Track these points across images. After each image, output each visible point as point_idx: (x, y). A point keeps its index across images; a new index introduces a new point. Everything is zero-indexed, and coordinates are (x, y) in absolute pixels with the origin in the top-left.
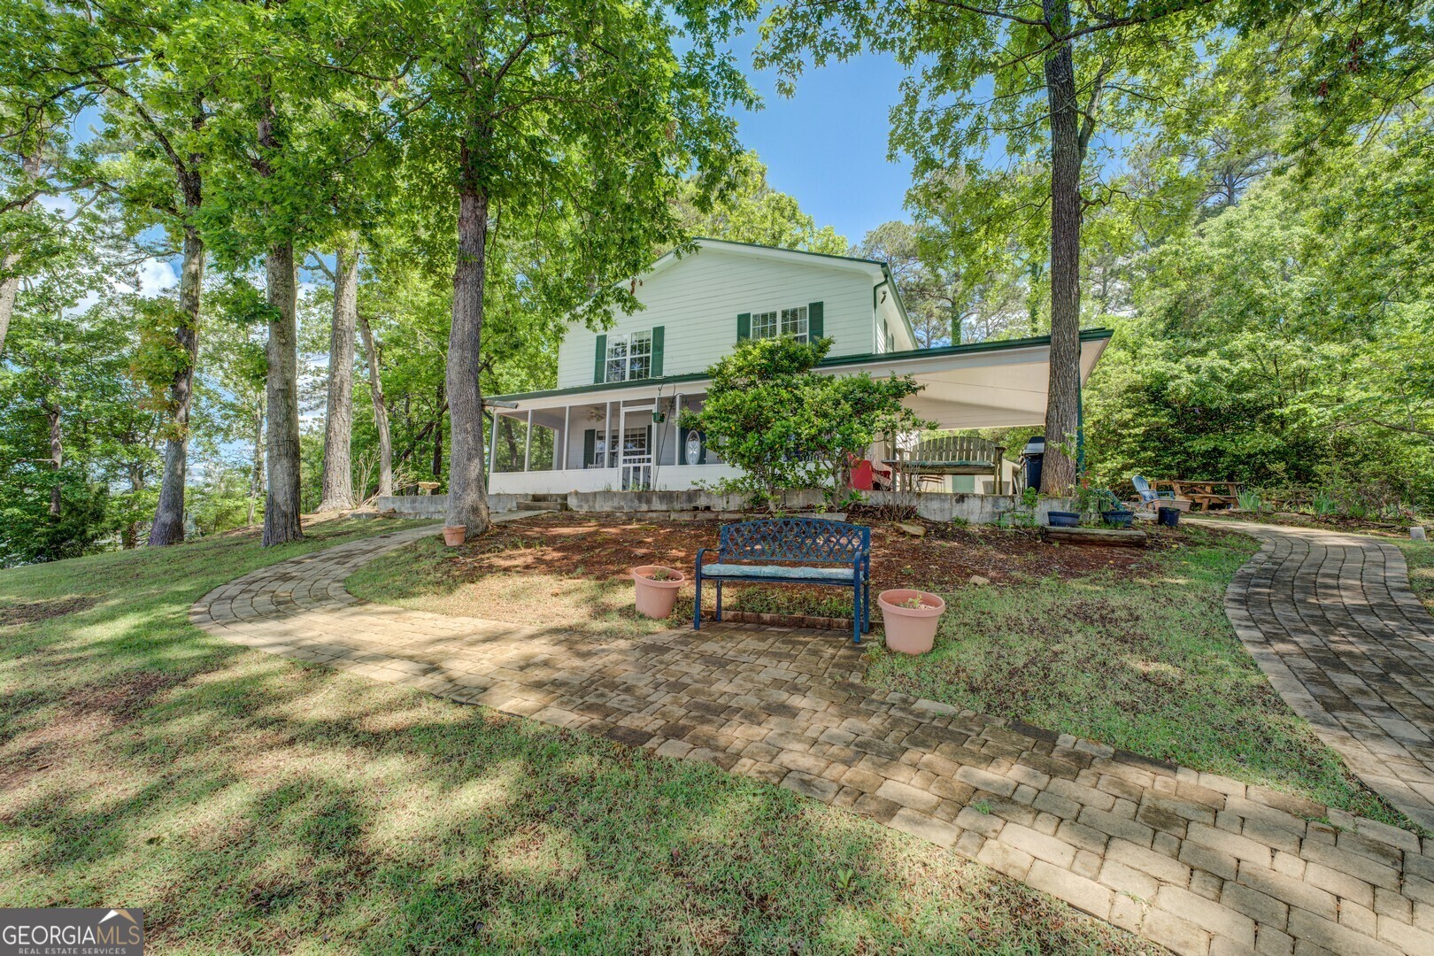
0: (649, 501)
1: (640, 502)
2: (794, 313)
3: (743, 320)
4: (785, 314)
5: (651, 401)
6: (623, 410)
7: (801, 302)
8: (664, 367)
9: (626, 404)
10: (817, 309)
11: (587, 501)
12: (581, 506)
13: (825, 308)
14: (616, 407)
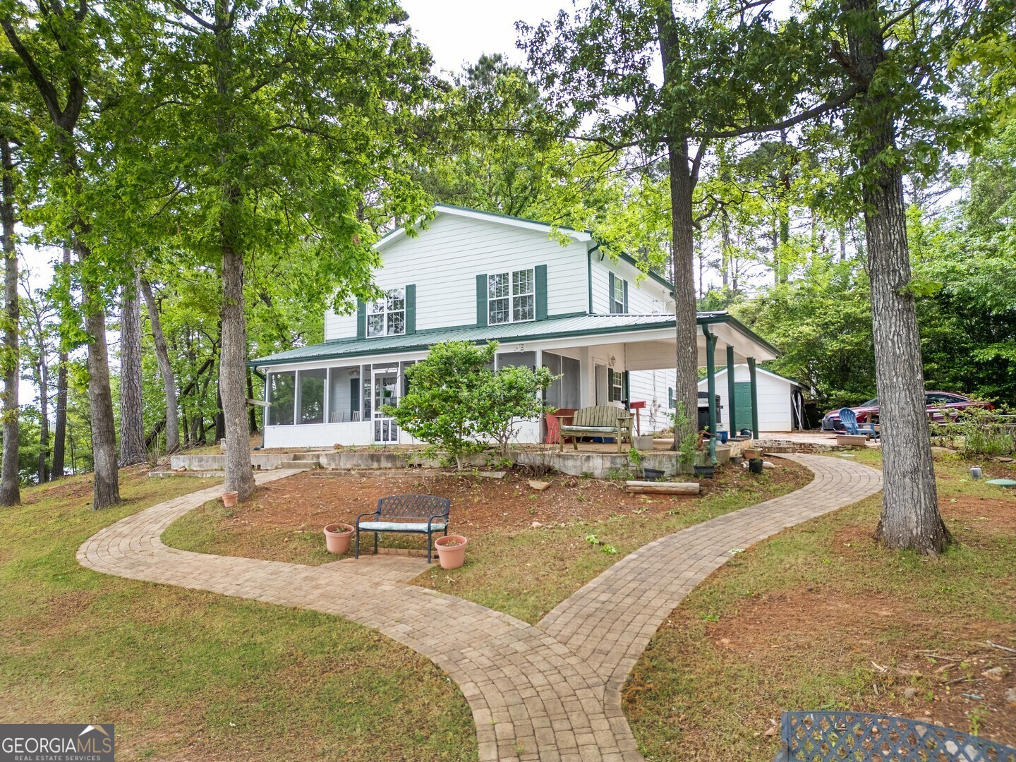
0: (379, 461)
1: (372, 461)
2: (523, 273)
3: (481, 280)
4: (515, 274)
5: (395, 365)
6: (374, 372)
7: (529, 264)
8: (417, 322)
9: (377, 366)
10: (541, 271)
11: (334, 460)
12: (329, 464)
13: (548, 270)
14: (367, 368)
